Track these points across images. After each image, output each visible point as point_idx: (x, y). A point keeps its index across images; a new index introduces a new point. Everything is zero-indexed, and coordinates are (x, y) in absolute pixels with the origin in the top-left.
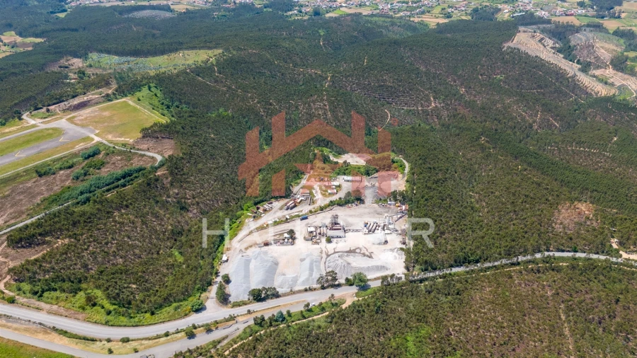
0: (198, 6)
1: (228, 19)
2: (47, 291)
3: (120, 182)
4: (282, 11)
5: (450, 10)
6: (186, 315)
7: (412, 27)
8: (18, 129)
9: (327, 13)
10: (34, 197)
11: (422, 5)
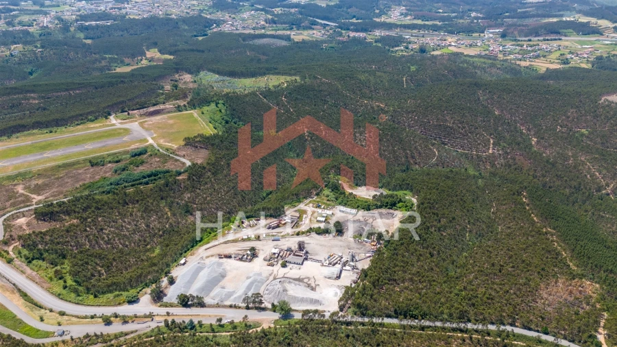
0: (315, 37)
1: (336, 50)
2: (37, 259)
3: (144, 180)
4: (389, 46)
5: (569, 56)
6: (120, 304)
7: (514, 71)
8: (100, 126)
9: (434, 50)
10: (78, 182)
11: (539, 50)
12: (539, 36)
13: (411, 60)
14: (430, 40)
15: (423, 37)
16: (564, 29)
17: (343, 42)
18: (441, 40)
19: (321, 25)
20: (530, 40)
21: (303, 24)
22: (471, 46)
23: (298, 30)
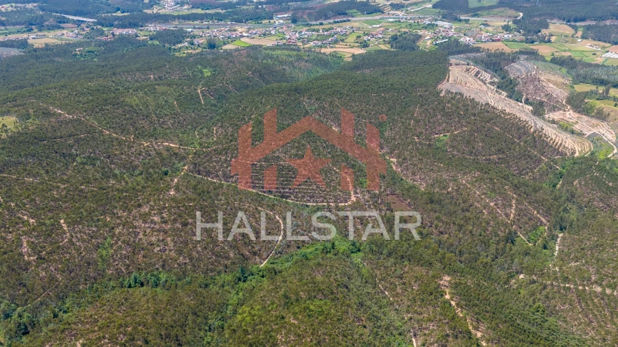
0: (65, 40)
1: (96, 55)
4: (170, 43)
5: (366, 38)
7: (322, 61)
9: (225, 44)
11: (335, 34)
12: (329, 18)
13: (200, 60)
14: (218, 31)
15: (208, 28)
16: (349, 9)
17: (106, 43)
18: (229, 30)
19: (74, 22)
20: (322, 24)
21: (47, 23)
22: (264, 35)
23: (40, 31)
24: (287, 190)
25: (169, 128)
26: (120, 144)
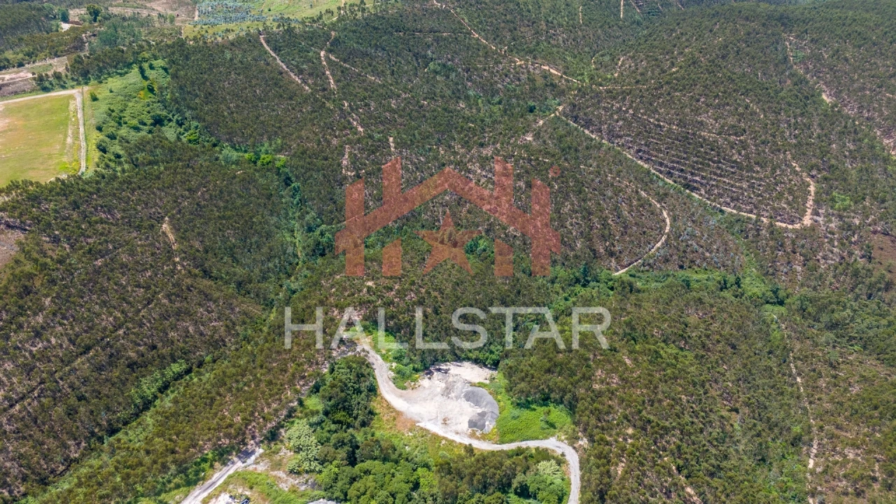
24: (697, 178)
25: (558, 46)
26: (486, 55)
